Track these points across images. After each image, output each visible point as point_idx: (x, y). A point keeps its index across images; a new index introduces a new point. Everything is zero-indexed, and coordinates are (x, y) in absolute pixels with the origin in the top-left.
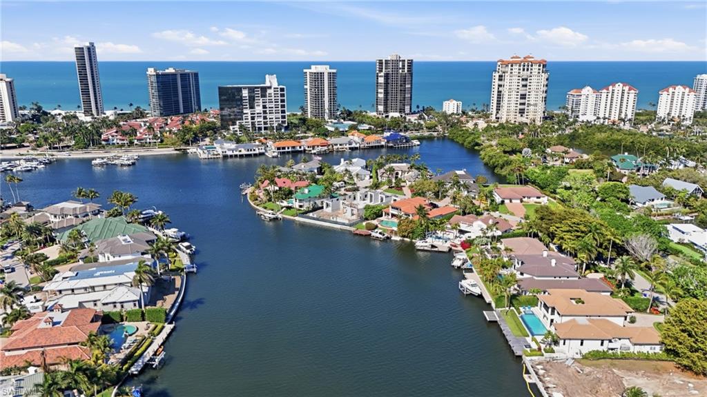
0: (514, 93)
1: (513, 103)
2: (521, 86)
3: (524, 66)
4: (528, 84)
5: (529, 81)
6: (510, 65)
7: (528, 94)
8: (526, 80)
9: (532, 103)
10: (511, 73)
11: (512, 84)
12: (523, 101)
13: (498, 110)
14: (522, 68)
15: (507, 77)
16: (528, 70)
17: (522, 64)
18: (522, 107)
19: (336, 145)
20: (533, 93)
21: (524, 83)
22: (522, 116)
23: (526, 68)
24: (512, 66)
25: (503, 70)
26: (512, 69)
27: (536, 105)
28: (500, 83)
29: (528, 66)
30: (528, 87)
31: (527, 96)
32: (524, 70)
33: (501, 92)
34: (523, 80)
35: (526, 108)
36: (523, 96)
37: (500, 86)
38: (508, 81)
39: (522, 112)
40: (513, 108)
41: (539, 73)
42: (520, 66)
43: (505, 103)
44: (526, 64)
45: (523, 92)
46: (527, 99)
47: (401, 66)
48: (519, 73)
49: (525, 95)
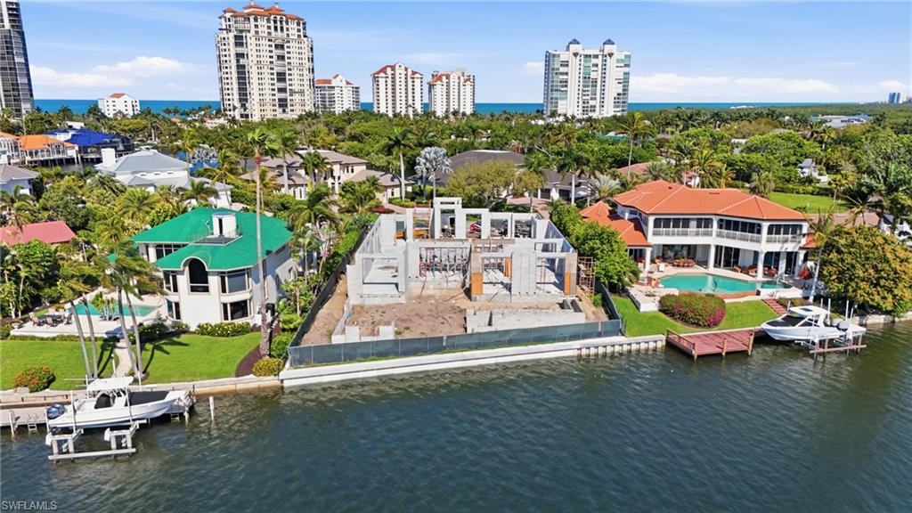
0: (266, 70)
1: (268, 92)
2: (275, 57)
3: (275, 22)
4: (286, 55)
5: (286, 50)
6: (252, 19)
7: (287, 72)
8: (282, 47)
9: (296, 88)
10: (257, 32)
11: (261, 48)
12: (281, 85)
13: (244, 99)
14: (272, 24)
15: (250, 39)
16: (282, 28)
17: (272, 17)
18: (282, 95)
20: (295, 72)
21: (280, 52)
22: (284, 111)
23: (279, 25)
24: (256, 20)
25: (241, 26)
26: (256, 26)
27: (302, 92)
28: (240, 50)
29: (281, 22)
30: (287, 61)
31: (288, 77)
32: (276, 28)
33: (244, 66)
34: (276, 46)
35: (289, 98)
36: (281, 77)
37: (239, 56)
38: (254, 48)
39: (283, 104)
40: (268, 97)
41: (299, 36)
42: (268, 21)
43: (253, 88)
44: (278, 17)
45: (280, 70)
46: (288, 82)
48: (269, 33)
49: (285, 74)
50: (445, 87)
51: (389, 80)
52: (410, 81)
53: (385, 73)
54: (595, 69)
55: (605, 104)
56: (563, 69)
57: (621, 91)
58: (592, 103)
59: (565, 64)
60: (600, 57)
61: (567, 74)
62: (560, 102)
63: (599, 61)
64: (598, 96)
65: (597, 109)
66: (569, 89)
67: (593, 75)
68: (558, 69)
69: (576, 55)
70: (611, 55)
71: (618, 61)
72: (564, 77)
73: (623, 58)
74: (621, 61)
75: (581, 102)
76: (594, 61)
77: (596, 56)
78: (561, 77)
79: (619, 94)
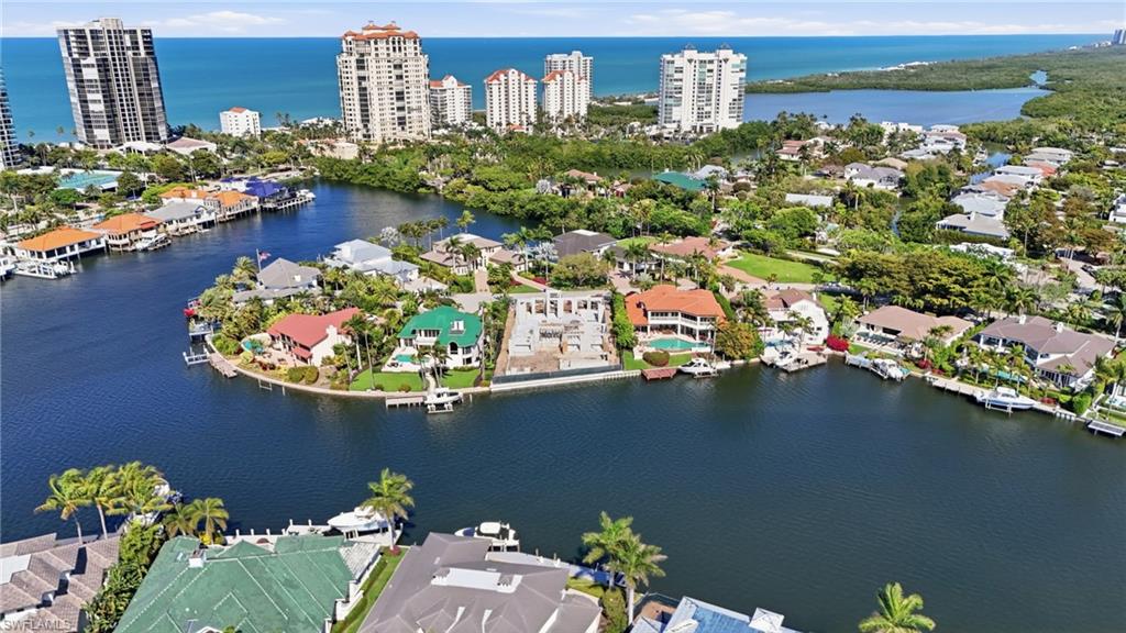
0: (386, 91)
1: (388, 111)
2: (394, 77)
3: (394, 43)
4: (405, 74)
5: (404, 69)
6: (372, 42)
7: (406, 90)
8: (400, 66)
9: (414, 105)
10: (377, 55)
11: (381, 69)
12: (400, 104)
13: (366, 119)
14: (391, 46)
15: (370, 61)
16: (400, 48)
17: (391, 39)
18: (401, 114)
19: (170, 222)
20: (412, 89)
21: (398, 72)
22: (403, 129)
23: (397, 45)
24: (376, 43)
25: (362, 50)
26: (376, 49)
27: (419, 109)
28: (362, 73)
29: (399, 42)
30: (405, 79)
31: (406, 95)
32: (394, 49)
33: (365, 89)
34: (395, 67)
35: (407, 116)
36: (400, 96)
37: (362, 79)
38: (375, 70)
39: (402, 122)
40: (388, 117)
41: (416, 54)
42: (387, 43)
43: (374, 109)
44: (397, 38)
45: (399, 89)
46: (406, 100)
47: (128, 44)
48: (388, 55)
49: (402, 93)
50: (559, 86)
51: (503, 87)
52: (523, 87)
53: (498, 80)
54: (710, 74)
55: (720, 111)
56: (677, 76)
57: (736, 97)
58: (707, 109)
59: (679, 70)
60: (716, 62)
61: (681, 80)
62: (674, 108)
63: (714, 66)
64: (713, 102)
65: (712, 115)
66: (682, 95)
67: (708, 81)
68: (672, 76)
69: (690, 61)
70: (726, 60)
71: (734, 66)
72: (679, 83)
73: (739, 62)
74: (737, 66)
75: (696, 108)
76: (709, 66)
77: (711, 62)
78: (676, 83)
79: (734, 100)
